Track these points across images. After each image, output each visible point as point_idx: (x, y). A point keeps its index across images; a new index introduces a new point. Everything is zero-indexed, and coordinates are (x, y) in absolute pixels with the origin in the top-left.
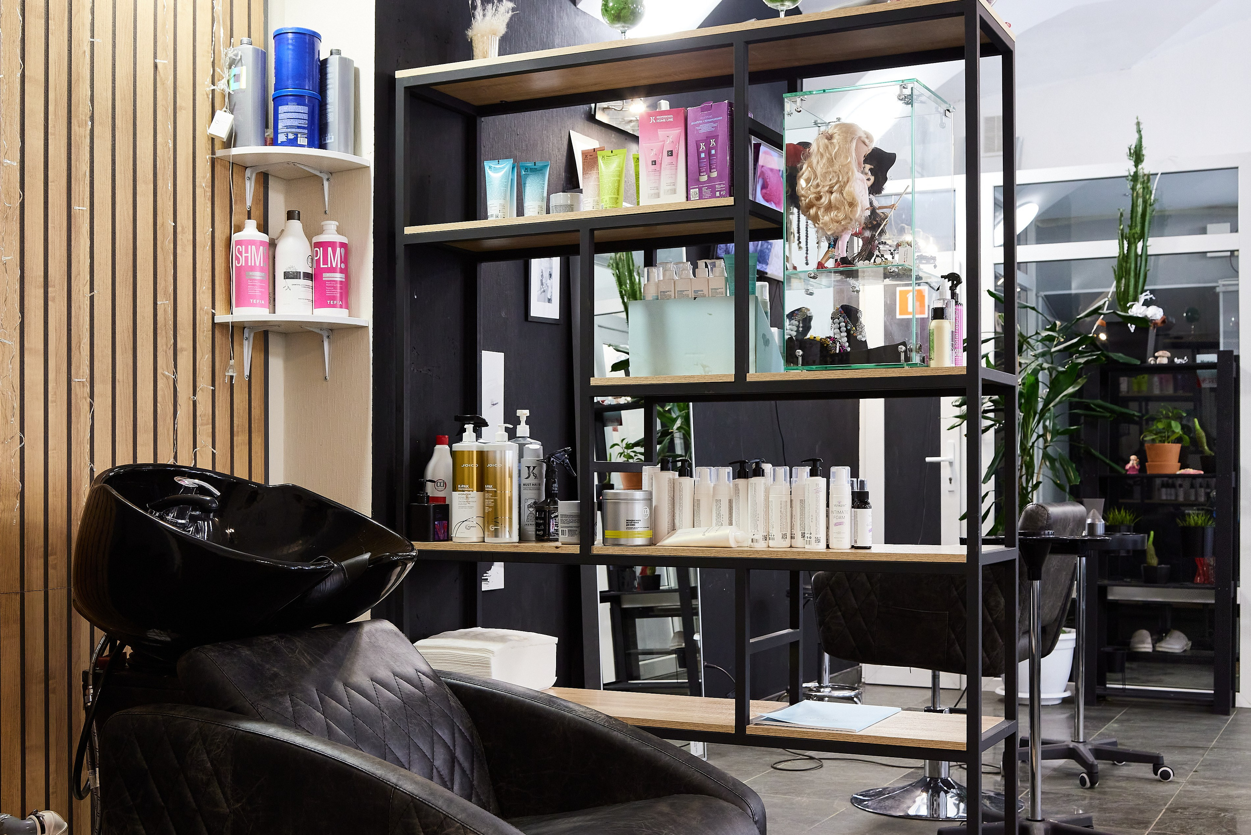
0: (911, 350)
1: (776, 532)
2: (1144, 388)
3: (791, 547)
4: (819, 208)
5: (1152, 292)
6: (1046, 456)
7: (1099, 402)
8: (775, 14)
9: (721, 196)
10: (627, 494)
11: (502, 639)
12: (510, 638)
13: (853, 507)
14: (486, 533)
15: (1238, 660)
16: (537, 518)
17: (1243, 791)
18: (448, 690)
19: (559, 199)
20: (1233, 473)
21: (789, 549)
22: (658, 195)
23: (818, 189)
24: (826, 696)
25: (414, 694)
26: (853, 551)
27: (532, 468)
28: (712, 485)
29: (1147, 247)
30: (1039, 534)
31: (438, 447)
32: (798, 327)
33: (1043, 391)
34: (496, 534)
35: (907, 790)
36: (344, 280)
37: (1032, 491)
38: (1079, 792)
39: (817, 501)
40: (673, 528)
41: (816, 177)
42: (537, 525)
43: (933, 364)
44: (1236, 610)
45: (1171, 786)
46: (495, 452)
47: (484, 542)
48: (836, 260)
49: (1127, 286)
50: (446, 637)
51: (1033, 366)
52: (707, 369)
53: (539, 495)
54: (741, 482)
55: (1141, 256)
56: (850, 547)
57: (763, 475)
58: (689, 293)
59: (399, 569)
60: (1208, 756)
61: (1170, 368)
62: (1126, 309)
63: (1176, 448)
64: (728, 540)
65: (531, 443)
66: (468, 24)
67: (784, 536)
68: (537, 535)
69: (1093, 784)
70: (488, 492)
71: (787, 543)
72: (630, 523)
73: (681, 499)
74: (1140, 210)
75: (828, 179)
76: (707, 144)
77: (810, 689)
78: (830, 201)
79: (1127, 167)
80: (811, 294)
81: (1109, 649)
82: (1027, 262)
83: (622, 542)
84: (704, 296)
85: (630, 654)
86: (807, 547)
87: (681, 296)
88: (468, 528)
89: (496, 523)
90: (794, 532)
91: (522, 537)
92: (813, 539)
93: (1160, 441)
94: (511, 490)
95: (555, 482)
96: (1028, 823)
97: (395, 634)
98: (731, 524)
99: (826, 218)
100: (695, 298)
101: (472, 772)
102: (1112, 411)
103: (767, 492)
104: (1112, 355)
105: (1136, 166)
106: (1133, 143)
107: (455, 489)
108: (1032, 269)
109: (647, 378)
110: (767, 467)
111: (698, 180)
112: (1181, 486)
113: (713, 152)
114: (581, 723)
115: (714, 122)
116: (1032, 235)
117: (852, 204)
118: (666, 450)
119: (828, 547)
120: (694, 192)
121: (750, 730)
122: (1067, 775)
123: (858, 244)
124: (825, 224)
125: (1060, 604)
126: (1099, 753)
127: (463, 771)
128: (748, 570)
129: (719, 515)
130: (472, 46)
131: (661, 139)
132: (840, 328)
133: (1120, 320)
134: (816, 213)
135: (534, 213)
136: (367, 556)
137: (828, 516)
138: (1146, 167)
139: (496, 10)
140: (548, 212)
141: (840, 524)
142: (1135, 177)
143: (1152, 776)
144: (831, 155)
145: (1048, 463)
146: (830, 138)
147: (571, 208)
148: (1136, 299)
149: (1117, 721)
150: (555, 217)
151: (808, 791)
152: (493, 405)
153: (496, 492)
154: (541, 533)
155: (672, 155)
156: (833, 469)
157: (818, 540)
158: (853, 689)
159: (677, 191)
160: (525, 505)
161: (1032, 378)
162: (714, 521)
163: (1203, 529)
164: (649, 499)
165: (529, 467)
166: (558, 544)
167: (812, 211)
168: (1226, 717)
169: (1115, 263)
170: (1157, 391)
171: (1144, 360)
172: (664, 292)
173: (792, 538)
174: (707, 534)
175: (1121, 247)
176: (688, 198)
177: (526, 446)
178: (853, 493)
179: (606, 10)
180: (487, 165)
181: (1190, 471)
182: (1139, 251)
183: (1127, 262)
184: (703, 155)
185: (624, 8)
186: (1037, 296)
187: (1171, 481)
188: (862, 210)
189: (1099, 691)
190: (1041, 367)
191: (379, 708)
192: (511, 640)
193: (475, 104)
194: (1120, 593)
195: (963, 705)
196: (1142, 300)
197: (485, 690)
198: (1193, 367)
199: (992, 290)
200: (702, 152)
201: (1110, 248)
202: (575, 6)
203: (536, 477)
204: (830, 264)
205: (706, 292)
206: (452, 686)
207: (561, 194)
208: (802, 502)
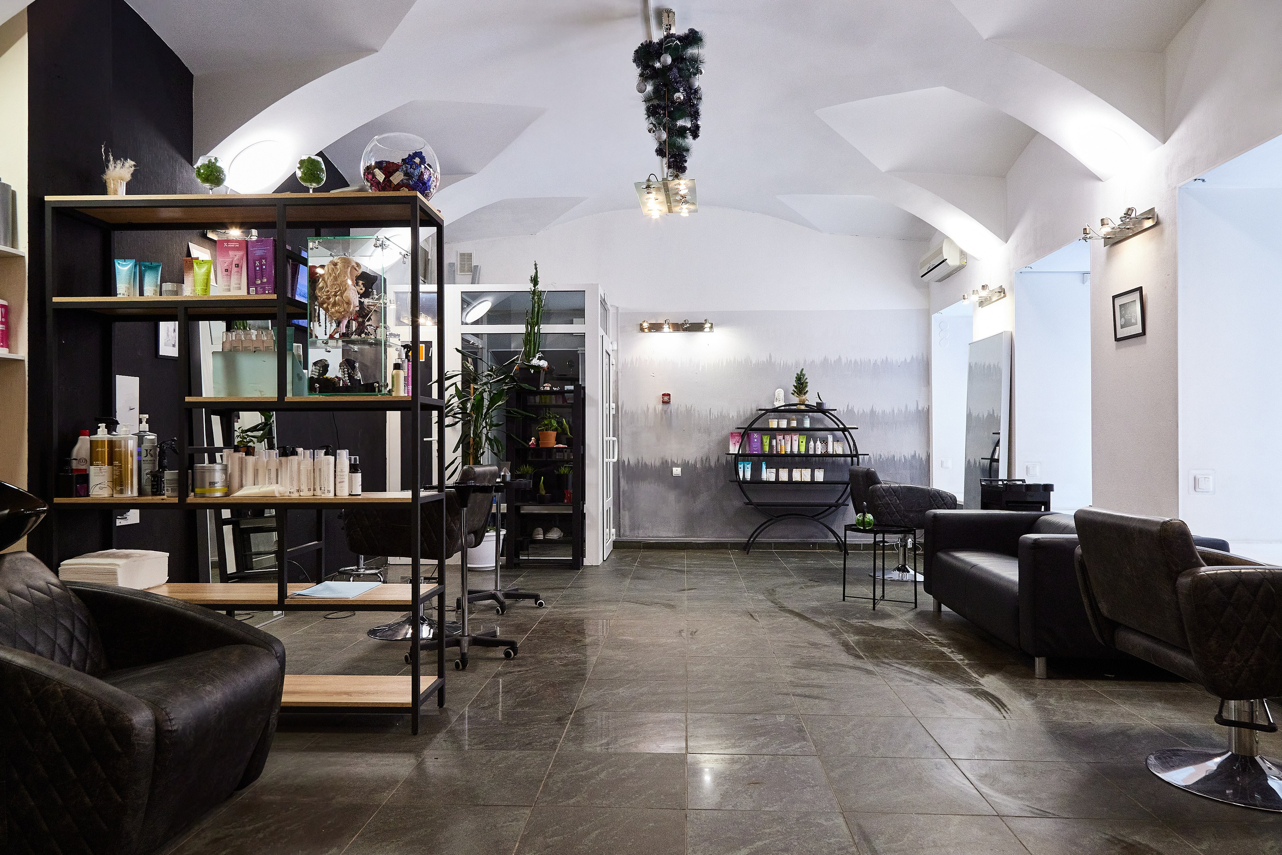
0: (382, 386)
1: (304, 487)
2: (548, 401)
3: (314, 495)
4: (329, 304)
5: (543, 352)
6: (487, 438)
7: (516, 409)
8: (307, 190)
9: (269, 293)
10: (210, 466)
11: (127, 556)
12: (133, 555)
13: (350, 472)
14: (114, 491)
15: (585, 541)
16: (152, 481)
17: (578, 610)
18: (71, 593)
19: (168, 286)
20: (582, 447)
21: (312, 497)
22: (229, 290)
23: (328, 294)
24: (361, 574)
25: (42, 598)
26: (350, 497)
27: (149, 451)
28: (266, 460)
29: (540, 329)
30: (466, 483)
31: (81, 437)
32: (319, 370)
33: (486, 403)
34: (121, 492)
35: (400, 625)
36: (4, 329)
37: (480, 456)
38: (496, 617)
39: (329, 469)
40: (241, 486)
41: (327, 286)
42: (153, 485)
43: (394, 394)
44: (583, 516)
45: (544, 610)
46: (120, 441)
47: (113, 497)
48: (340, 334)
49: (530, 349)
50: (88, 557)
51: (480, 390)
52: (263, 393)
53: (154, 467)
54: (283, 459)
55: (537, 333)
56: (348, 495)
57: (297, 455)
58: (251, 348)
59: (34, 518)
60: (565, 592)
61: (551, 392)
62: (529, 361)
63: (554, 434)
64: (274, 492)
65: (149, 435)
66: (104, 172)
67: (309, 490)
68: (152, 491)
69: (503, 612)
70: (115, 466)
71: (311, 493)
72: (212, 484)
73: (246, 469)
74: (536, 309)
75: (334, 288)
76: (260, 262)
77: (353, 570)
78: (335, 300)
79: (529, 287)
80: (329, 352)
81: (521, 539)
82: (482, 334)
83: (207, 495)
84: (261, 350)
85: (246, 555)
86: (323, 495)
87: (246, 350)
88: (101, 489)
89: (121, 485)
90: (315, 487)
91: (141, 492)
92: (326, 491)
93: (546, 430)
94: (132, 464)
95: (165, 459)
96: (460, 638)
97: (32, 560)
98: (277, 483)
99: (333, 310)
100: (255, 352)
101: (88, 645)
102: (522, 415)
103: (299, 464)
104: (522, 385)
105: (534, 287)
106: (533, 275)
107: (92, 464)
108: (485, 337)
109: (226, 398)
110: (300, 450)
111: (255, 283)
112: (566, 451)
113: (264, 267)
114: (166, 608)
115: (265, 250)
116: (485, 320)
117: (348, 303)
118: (267, 435)
119: (335, 495)
120: (252, 289)
121: (287, 602)
122: (490, 608)
123: (354, 325)
124: (332, 313)
125: (484, 519)
126: (507, 596)
127: (80, 644)
128: (286, 510)
129: (270, 478)
130: (106, 186)
131: (231, 256)
132: (344, 372)
133: (526, 367)
134: (327, 307)
135: (150, 293)
136: (7, 512)
137: (335, 477)
138: (540, 287)
139: (123, 165)
140: (161, 295)
141: (342, 482)
142: (534, 292)
143: (535, 605)
144: (336, 274)
145: (488, 442)
146: (335, 264)
147: (176, 293)
148: (534, 356)
149: (524, 577)
150: (164, 298)
151: (343, 630)
152: (131, 409)
153: (121, 466)
154: (155, 490)
155: (238, 267)
156: (338, 451)
157: (329, 491)
158: (378, 569)
159: (242, 288)
160: (144, 473)
161: (479, 397)
162: (267, 482)
163: (567, 475)
164: (225, 469)
165: (147, 450)
166: (165, 497)
167: (325, 306)
168: (578, 571)
169: (524, 336)
170: (554, 403)
171: (538, 388)
172: (236, 347)
173: (314, 490)
174: (261, 489)
175: (527, 328)
176: (248, 293)
177: (145, 437)
178: (350, 465)
179: (199, 175)
180: (117, 262)
181: (561, 446)
182: (536, 331)
183: (530, 337)
184: (258, 268)
185: (211, 175)
186: (488, 352)
187: (550, 450)
188: (354, 307)
189: (515, 561)
190: (484, 390)
191: (13, 610)
192: (133, 557)
193: (111, 222)
194: (527, 509)
195: (436, 575)
196: (537, 357)
197: (100, 592)
198: (562, 392)
199: (460, 348)
200: (258, 267)
201: (521, 329)
202: (192, 166)
203: (152, 456)
204: (337, 336)
205: (262, 349)
206: (74, 591)
207: (169, 284)
208: (320, 469)
